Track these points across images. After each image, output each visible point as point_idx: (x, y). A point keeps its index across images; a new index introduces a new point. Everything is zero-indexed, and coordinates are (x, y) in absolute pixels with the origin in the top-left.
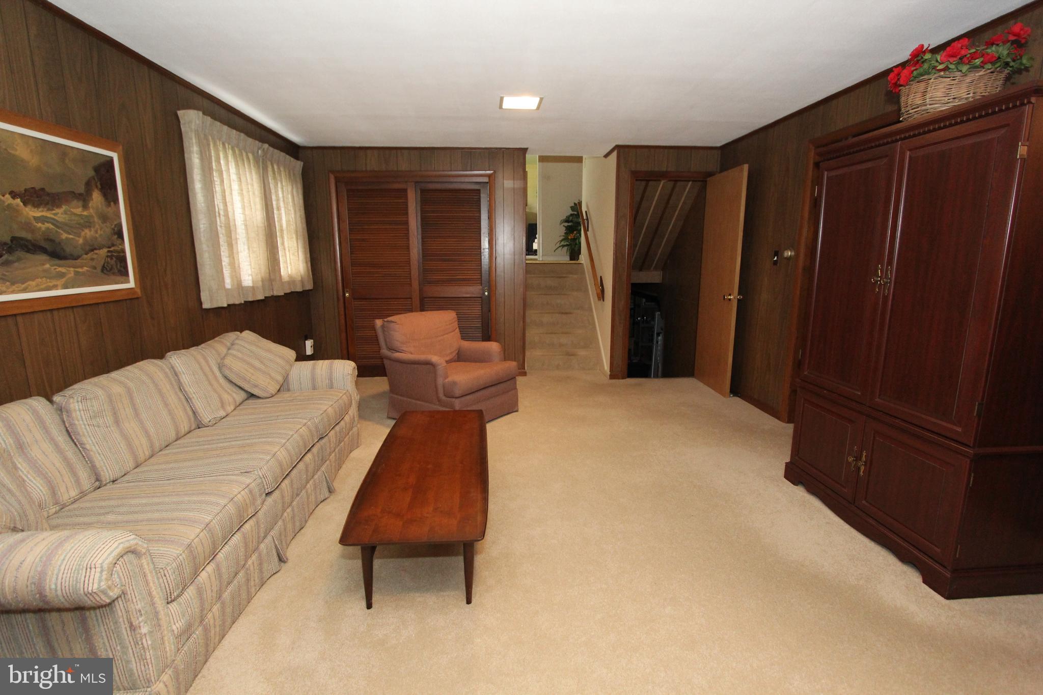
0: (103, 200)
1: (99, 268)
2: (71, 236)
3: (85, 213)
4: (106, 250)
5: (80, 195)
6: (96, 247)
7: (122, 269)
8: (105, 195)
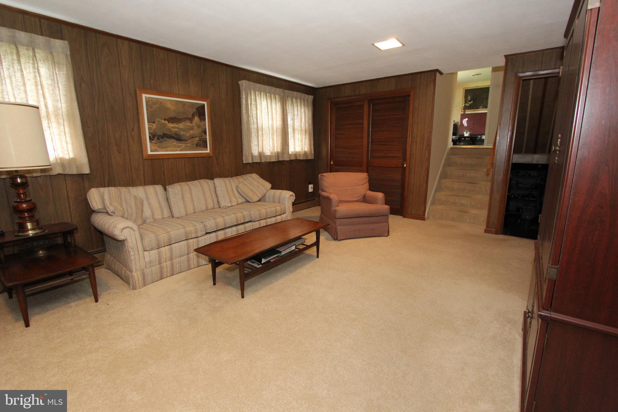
0: (199, 120)
1: (195, 145)
2: (185, 133)
3: (191, 125)
4: (198, 138)
5: (190, 118)
6: (194, 137)
7: (205, 145)
8: (200, 119)
